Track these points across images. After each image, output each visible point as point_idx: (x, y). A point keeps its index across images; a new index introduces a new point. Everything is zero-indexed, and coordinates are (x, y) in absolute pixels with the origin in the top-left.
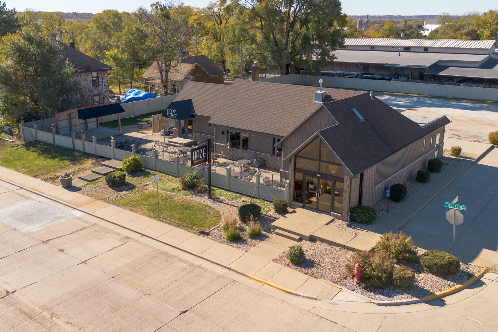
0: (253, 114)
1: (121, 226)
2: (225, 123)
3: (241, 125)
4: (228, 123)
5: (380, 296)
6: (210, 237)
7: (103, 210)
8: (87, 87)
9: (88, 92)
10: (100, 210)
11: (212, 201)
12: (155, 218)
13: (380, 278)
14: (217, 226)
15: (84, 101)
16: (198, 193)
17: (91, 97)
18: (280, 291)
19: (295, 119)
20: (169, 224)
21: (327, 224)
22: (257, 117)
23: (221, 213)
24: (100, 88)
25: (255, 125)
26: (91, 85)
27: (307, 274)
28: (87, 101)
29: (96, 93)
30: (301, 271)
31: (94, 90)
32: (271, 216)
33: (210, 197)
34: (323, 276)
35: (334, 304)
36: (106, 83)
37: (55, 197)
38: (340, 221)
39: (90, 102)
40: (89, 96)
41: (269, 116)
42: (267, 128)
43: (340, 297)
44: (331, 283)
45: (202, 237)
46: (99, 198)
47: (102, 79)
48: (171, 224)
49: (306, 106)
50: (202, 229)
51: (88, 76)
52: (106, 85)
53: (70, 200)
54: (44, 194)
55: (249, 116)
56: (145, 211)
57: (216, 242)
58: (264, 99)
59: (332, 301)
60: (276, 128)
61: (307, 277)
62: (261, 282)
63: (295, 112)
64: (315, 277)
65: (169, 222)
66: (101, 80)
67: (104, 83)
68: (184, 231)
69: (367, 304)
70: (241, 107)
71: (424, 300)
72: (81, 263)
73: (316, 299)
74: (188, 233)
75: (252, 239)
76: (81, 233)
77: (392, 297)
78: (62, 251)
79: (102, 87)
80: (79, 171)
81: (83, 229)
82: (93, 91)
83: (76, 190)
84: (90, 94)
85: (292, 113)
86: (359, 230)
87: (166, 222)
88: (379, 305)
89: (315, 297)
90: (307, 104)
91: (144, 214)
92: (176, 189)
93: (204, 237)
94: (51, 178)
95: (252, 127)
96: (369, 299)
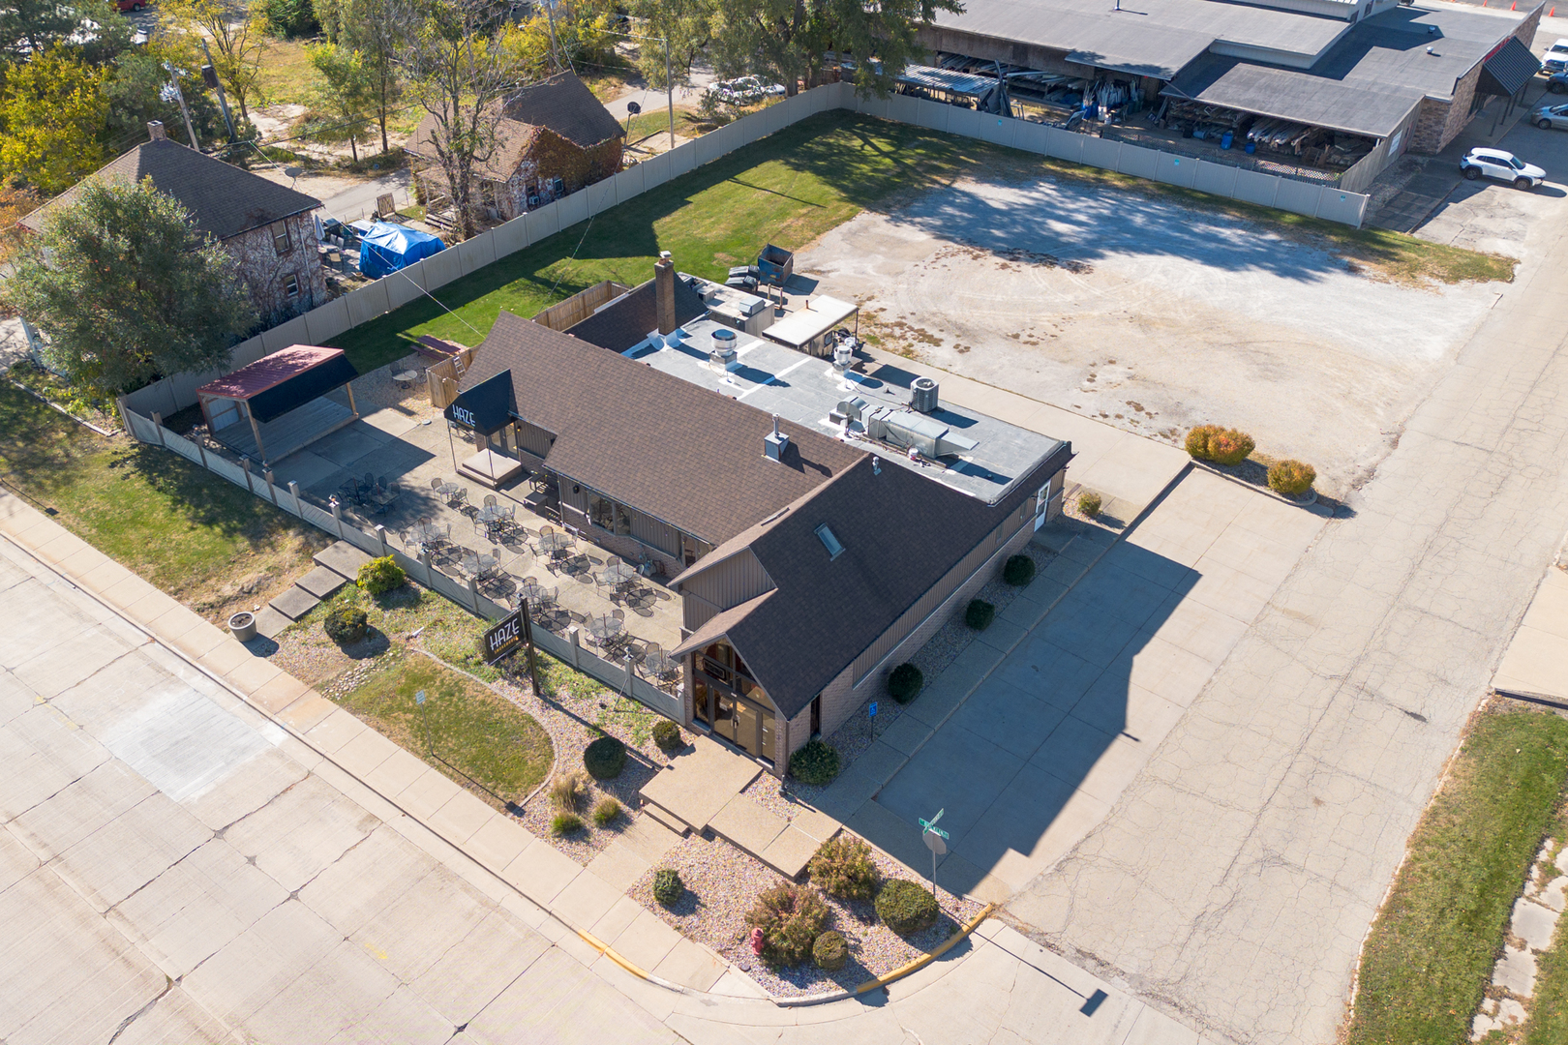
0: (638, 461)
1: (360, 781)
2: (579, 474)
3: (611, 489)
4: (584, 477)
5: (788, 983)
6: (525, 819)
7: (325, 726)
8: (263, 263)
9: (269, 273)
10: (318, 727)
11: (541, 701)
12: (424, 757)
13: (791, 952)
14: (543, 785)
15: (261, 298)
16: (516, 674)
17: (278, 283)
18: (626, 971)
19: (723, 494)
20: (451, 777)
21: (743, 791)
22: (646, 474)
23: (554, 742)
24: (295, 256)
25: (641, 493)
26: (274, 254)
27: (678, 929)
28: (269, 295)
29: (287, 271)
30: (670, 922)
31: (282, 264)
32: (646, 758)
33: (537, 693)
34: (705, 937)
35: (708, 1003)
36: (309, 241)
37: (224, 676)
38: (772, 777)
39: (277, 295)
40: (271, 282)
41: (670, 475)
42: (665, 509)
43: (722, 987)
44: (715, 953)
45: (509, 821)
46: (314, 681)
47: (299, 233)
48: (455, 779)
49: (746, 464)
50: (512, 797)
51: (262, 235)
52: (311, 244)
53: (257, 687)
54: (202, 664)
55: (630, 466)
56: (406, 735)
57: (534, 836)
58: (664, 424)
59: (706, 997)
60: (682, 513)
61: (678, 935)
62: (599, 948)
63: (722, 476)
64: (691, 938)
65: (451, 771)
66: (297, 236)
67: (305, 241)
68: (478, 799)
69: (762, 1002)
70: (613, 437)
71: (855, 992)
72: (288, 899)
73: (681, 992)
74: (486, 805)
75: (601, 828)
76: (285, 802)
77: (806, 988)
78: (252, 860)
79: (301, 252)
80: (268, 579)
81: (287, 789)
82: (279, 268)
83: (266, 651)
84: (275, 277)
85: (717, 478)
86: (801, 805)
87: (445, 772)
88: (781, 1005)
89: (680, 988)
90: (749, 460)
91: (403, 743)
92: (472, 657)
93: (514, 819)
94: (212, 606)
95: (633, 499)
96: (767, 993)
